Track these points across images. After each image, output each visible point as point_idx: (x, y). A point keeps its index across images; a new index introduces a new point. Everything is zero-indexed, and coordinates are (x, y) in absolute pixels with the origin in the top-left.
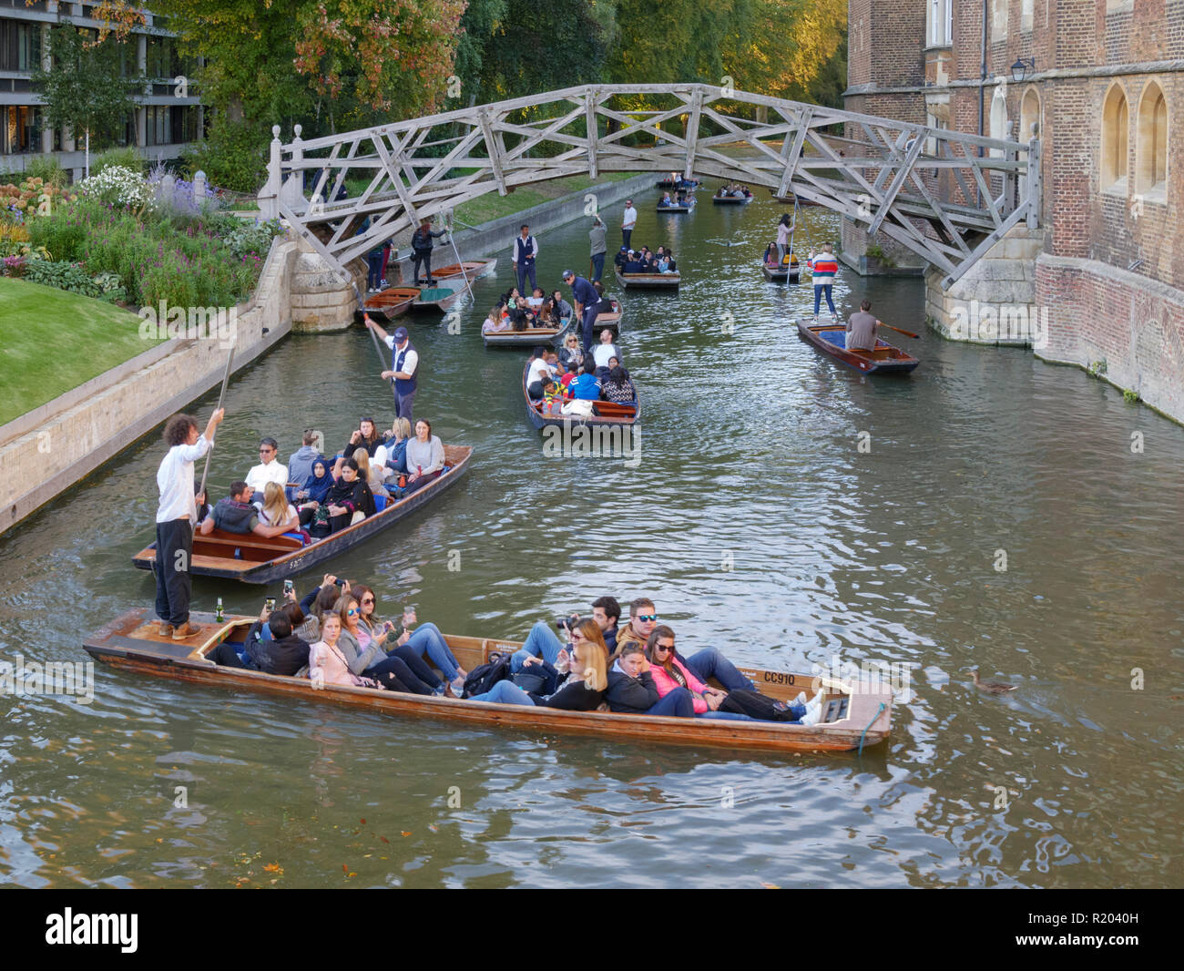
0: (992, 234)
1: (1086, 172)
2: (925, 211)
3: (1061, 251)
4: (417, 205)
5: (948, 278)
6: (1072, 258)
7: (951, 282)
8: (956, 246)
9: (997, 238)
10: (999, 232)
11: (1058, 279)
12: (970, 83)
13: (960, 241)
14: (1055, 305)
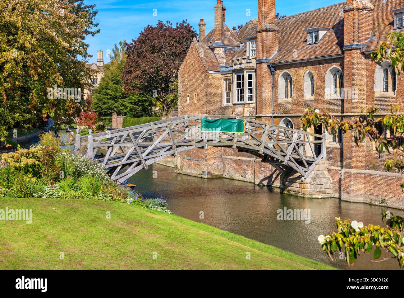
0: (314, 164)
1: (363, 144)
2: (298, 157)
3: (355, 168)
4: (146, 160)
5: (304, 177)
6: (359, 170)
7: (305, 179)
8: (305, 167)
9: (316, 164)
10: (317, 162)
11: (355, 176)
12: (267, 115)
13: (306, 165)
14: (354, 184)
